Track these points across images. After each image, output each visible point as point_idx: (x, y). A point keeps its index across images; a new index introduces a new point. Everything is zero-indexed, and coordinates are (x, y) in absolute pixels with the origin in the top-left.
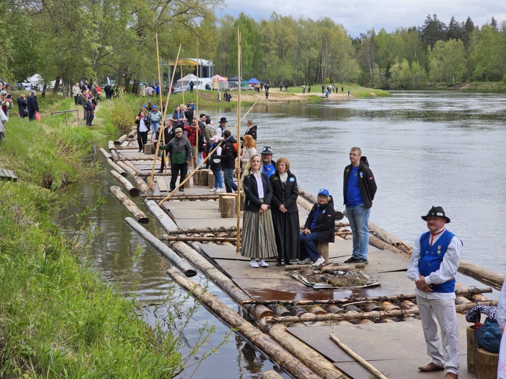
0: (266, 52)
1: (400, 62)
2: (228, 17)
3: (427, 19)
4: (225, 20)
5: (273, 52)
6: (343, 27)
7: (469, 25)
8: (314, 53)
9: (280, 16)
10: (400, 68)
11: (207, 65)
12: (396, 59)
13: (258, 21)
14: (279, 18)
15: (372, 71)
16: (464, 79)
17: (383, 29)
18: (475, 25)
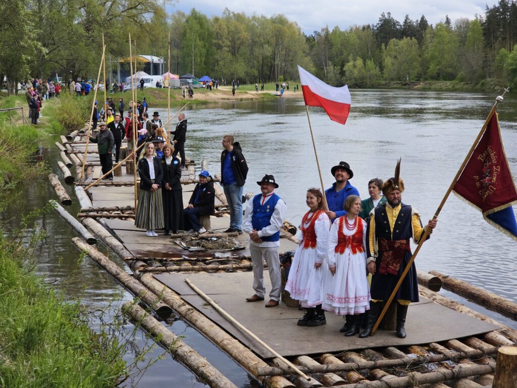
0: (218, 49)
1: (355, 60)
2: (179, 13)
3: (381, 17)
4: (177, 16)
5: (226, 49)
6: (297, 25)
7: (423, 23)
8: (268, 50)
9: (233, 12)
10: (355, 66)
11: (158, 62)
12: (350, 57)
13: (210, 17)
14: (232, 15)
15: (327, 69)
16: (419, 78)
17: (337, 27)
18: (429, 23)
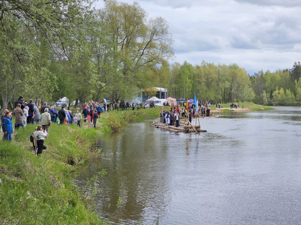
0: (199, 84)
1: (279, 89)
2: (176, 63)
3: (294, 64)
5: (203, 84)
6: (244, 69)
8: (227, 85)
10: (279, 93)
11: (164, 91)
13: (194, 65)
14: (206, 64)
15: (262, 95)
17: (269, 70)
